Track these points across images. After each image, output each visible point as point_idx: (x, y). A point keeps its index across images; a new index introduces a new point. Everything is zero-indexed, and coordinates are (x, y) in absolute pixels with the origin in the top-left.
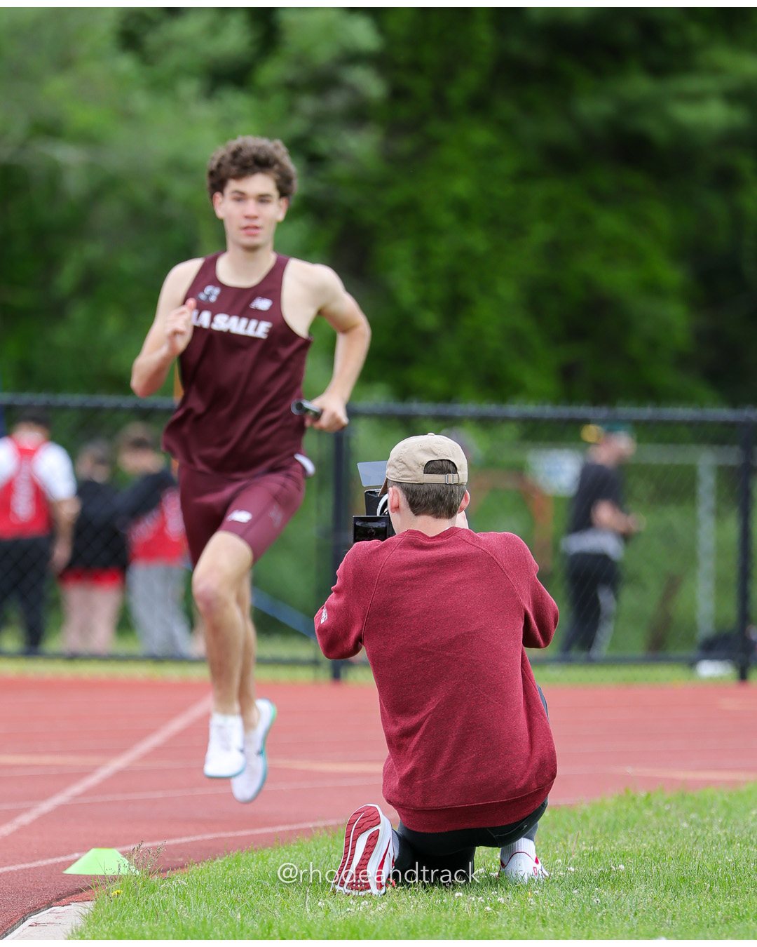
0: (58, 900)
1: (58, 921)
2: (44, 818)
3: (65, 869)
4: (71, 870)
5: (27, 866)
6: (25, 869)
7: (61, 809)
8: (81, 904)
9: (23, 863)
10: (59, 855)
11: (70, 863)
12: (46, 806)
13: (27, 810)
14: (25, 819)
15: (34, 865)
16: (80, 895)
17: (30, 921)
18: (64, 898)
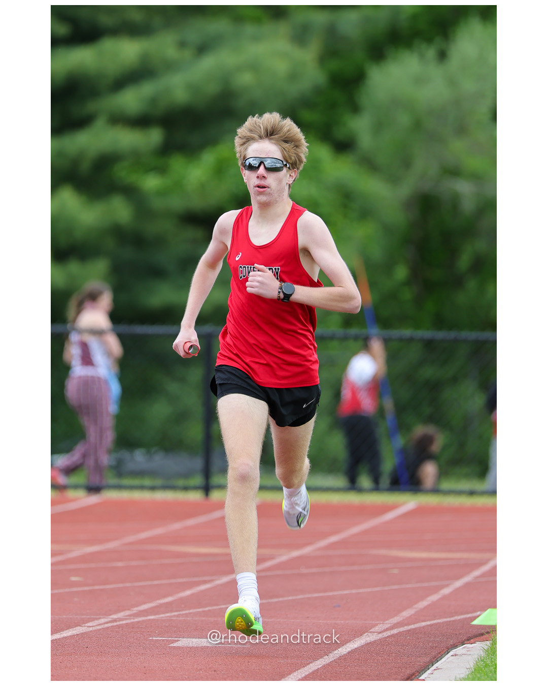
0: (468, 640)
1: (469, 653)
2: (457, 590)
3: (472, 622)
4: (475, 622)
5: (448, 619)
6: (447, 622)
7: (467, 585)
8: (482, 643)
9: (446, 618)
10: (467, 613)
11: (475, 618)
12: (459, 584)
13: (447, 586)
14: (446, 591)
15: (452, 619)
16: (482, 637)
17: (451, 653)
18: (472, 639)
